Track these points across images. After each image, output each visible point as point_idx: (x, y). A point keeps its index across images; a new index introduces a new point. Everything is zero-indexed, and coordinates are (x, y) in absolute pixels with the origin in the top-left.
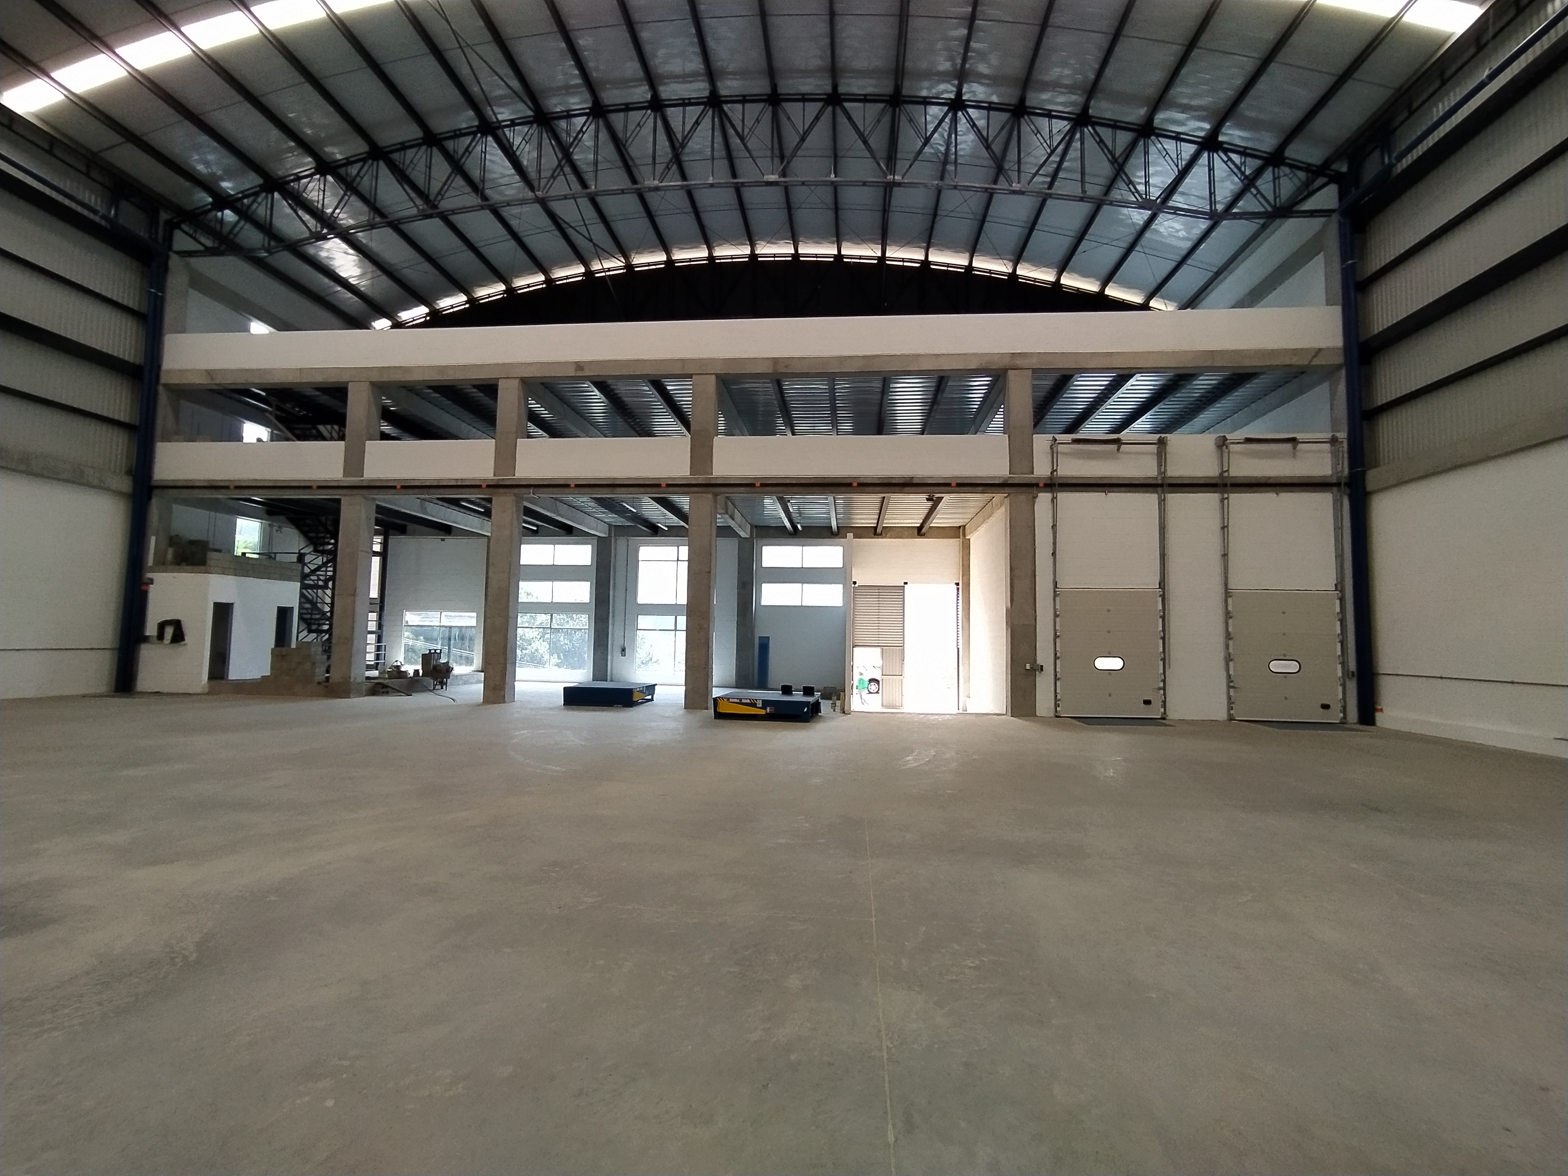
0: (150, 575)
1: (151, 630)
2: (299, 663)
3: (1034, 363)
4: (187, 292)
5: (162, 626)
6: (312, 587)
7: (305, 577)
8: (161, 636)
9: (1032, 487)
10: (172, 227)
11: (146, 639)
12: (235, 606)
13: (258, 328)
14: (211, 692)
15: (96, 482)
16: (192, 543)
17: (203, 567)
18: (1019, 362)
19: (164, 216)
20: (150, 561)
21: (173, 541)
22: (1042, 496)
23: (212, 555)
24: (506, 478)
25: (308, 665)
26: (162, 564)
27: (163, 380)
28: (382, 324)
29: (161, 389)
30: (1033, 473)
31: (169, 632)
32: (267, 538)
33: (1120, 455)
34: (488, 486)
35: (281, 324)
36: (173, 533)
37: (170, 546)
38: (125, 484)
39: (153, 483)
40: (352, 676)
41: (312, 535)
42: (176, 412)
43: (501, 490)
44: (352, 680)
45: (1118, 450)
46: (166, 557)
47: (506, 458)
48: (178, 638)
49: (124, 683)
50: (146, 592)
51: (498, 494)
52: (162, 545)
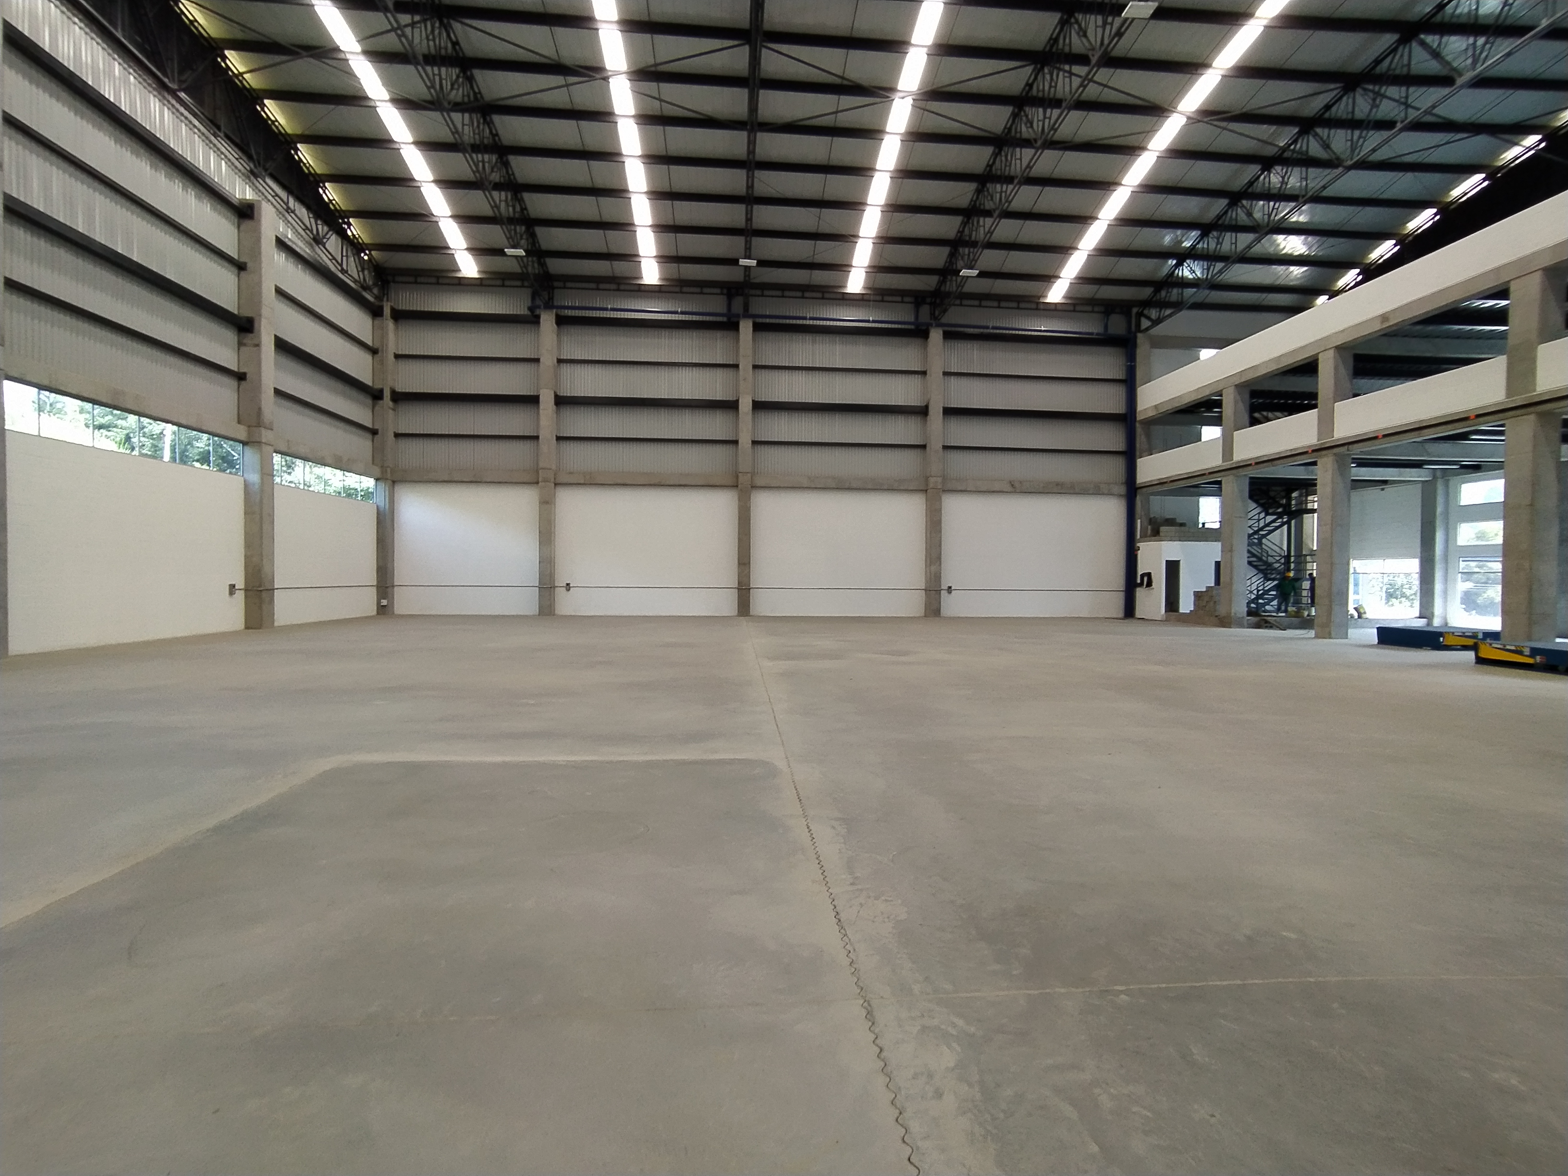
0: (1138, 545)
1: (1139, 579)
2: (1207, 602)
4: (1151, 352)
5: (1143, 576)
8: (1143, 583)
10: (1135, 313)
11: (1137, 585)
12: (1181, 562)
13: (1206, 354)
14: (1166, 621)
15: (1106, 492)
16: (1159, 520)
17: (1159, 537)
20: (1138, 537)
21: (1151, 521)
24: (1327, 441)
25: (1212, 603)
26: (1145, 537)
27: (1138, 418)
28: (1322, 299)
29: (1138, 425)
31: (1146, 579)
34: (1314, 451)
35: (1221, 343)
36: (1152, 516)
37: (1150, 524)
38: (1122, 490)
39: (1138, 486)
40: (1233, 611)
42: (1148, 436)
43: (1324, 452)
44: (1233, 614)
46: (1149, 532)
47: (1326, 423)
48: (1149, 584)
49: (1129, 611)
50: (1136, 556)
51: (1320, 457)
52: (1146, 523)
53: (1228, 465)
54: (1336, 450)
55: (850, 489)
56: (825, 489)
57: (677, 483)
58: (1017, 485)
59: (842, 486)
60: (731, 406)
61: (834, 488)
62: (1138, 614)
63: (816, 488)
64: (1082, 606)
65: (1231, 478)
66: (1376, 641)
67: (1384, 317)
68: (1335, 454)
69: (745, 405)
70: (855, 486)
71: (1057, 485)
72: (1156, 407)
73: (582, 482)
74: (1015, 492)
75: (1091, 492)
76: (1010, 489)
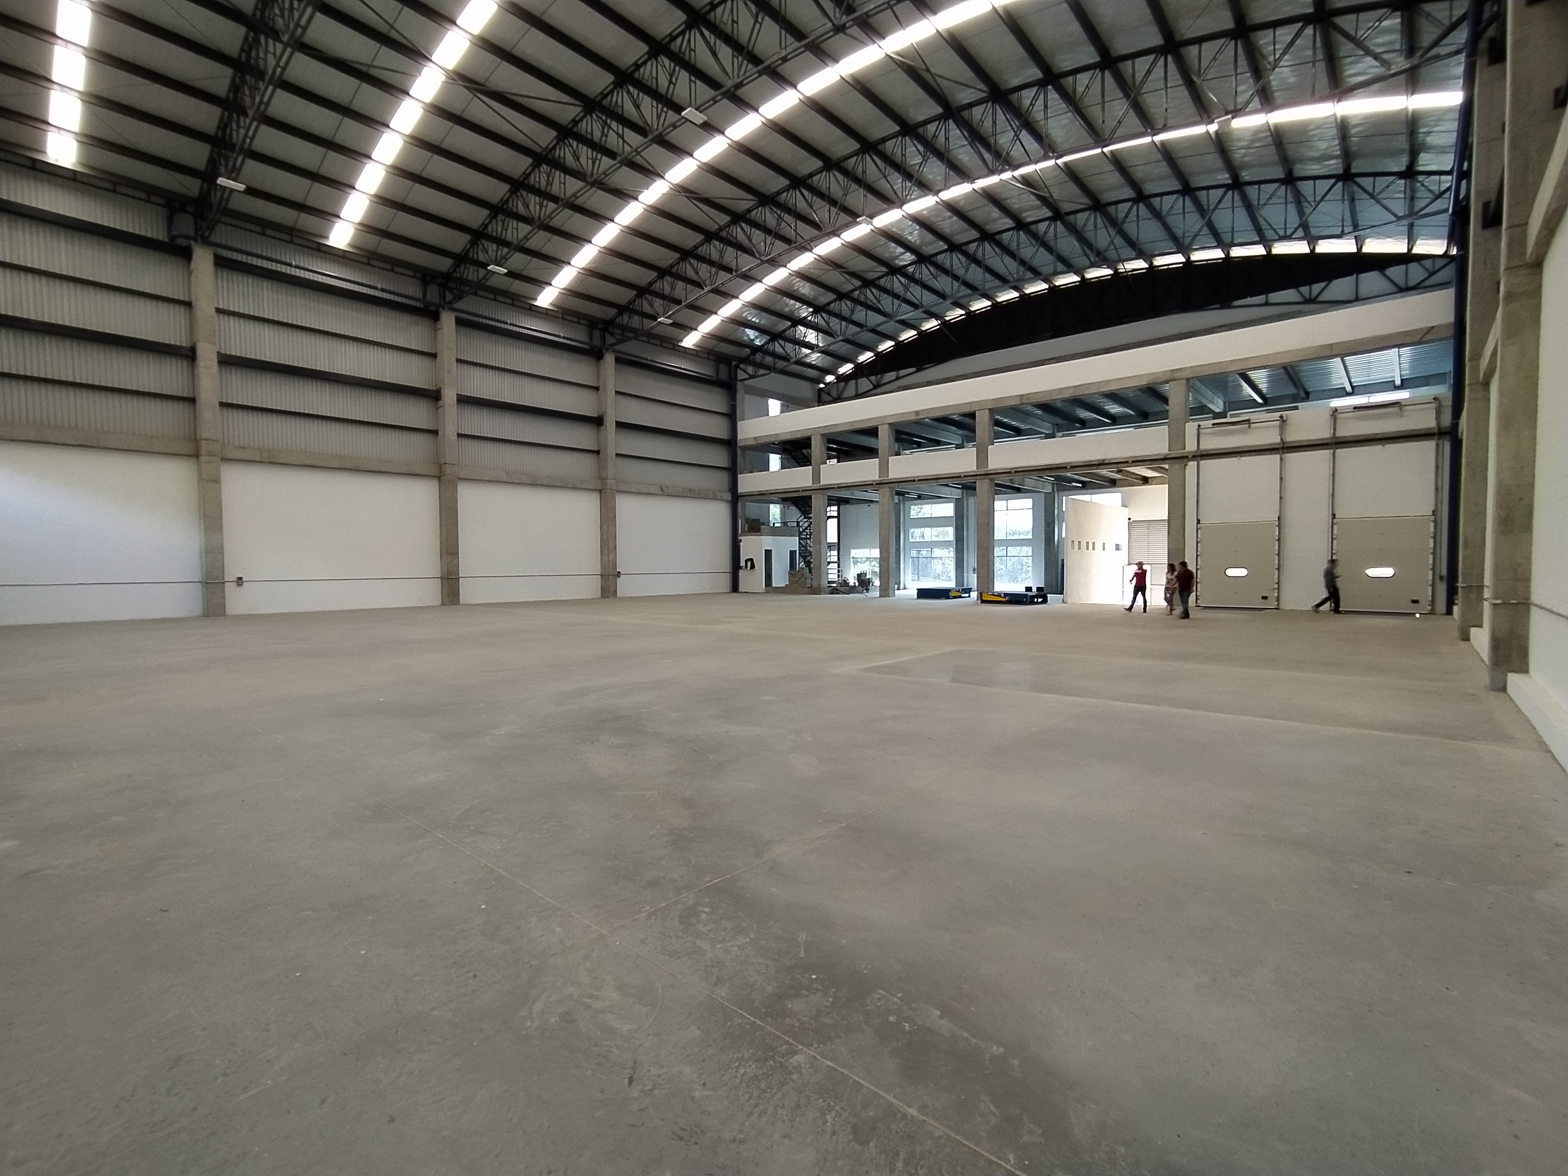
0: (740, 538)
1: (743, 564)
2: (799, 578)
3: (1188, 374)
4: (744, 397)
5: (746, 561)
6: (803, 539)
7: (800, 533)
8: (746, 566)
9: (1184, 459)
10: (737, 367)
11: (741, 568)
12: (773, 550)
14: (767, 593)
15: (720, 498)
16: (754, 520)
17: (759, 533)
18: (1177, 375)
19: (734, 363)
20: (740, 531)
21: (747, 520)
22: (1190, 463)
23: (763, 527)
24: (885, 479)
25: (803, 579)
26: (744, 533)
27: (738, 445)
29: (738, 449)
30: (1185, 449)
31: (749, 563)
32: (783, 514)
33: (1250, 430)
34: (876, 484)
36: (747, 517)
37: (749, 524)
38: (728, 497)
39: (738, 495)
40: (824, 584)
41: (803, 509)
42: (747, 459)
43: (883, 485)
44: (822, 586)
45: (1249, 427)
46: (746, 529)
47: (884, 468)
48: (753, 567)
49: (735, 588)
50: (739, 546)
51: (881, 488)
52: (744, 522)
53: (816, 486)
54: (890, 485)
55: (542, 485)
56: (520, 484)
57: (377, 470)
58: (664, 488)
59: (535, 483)
60: (434, 396)
61: (529, 484)
62: (741, 589)
63: (513, 483)
64: (705, 584)
65: (819, 495)
66: (916, 597)
67: (917, 413)
68: (890, 487)
69: (449, 396)
70: (546, 483)
71: (691, 490)
72: (755, 438)
73: (258, 459)
74: (663, 495)
75: (711, 497)
76: (660, 492)
